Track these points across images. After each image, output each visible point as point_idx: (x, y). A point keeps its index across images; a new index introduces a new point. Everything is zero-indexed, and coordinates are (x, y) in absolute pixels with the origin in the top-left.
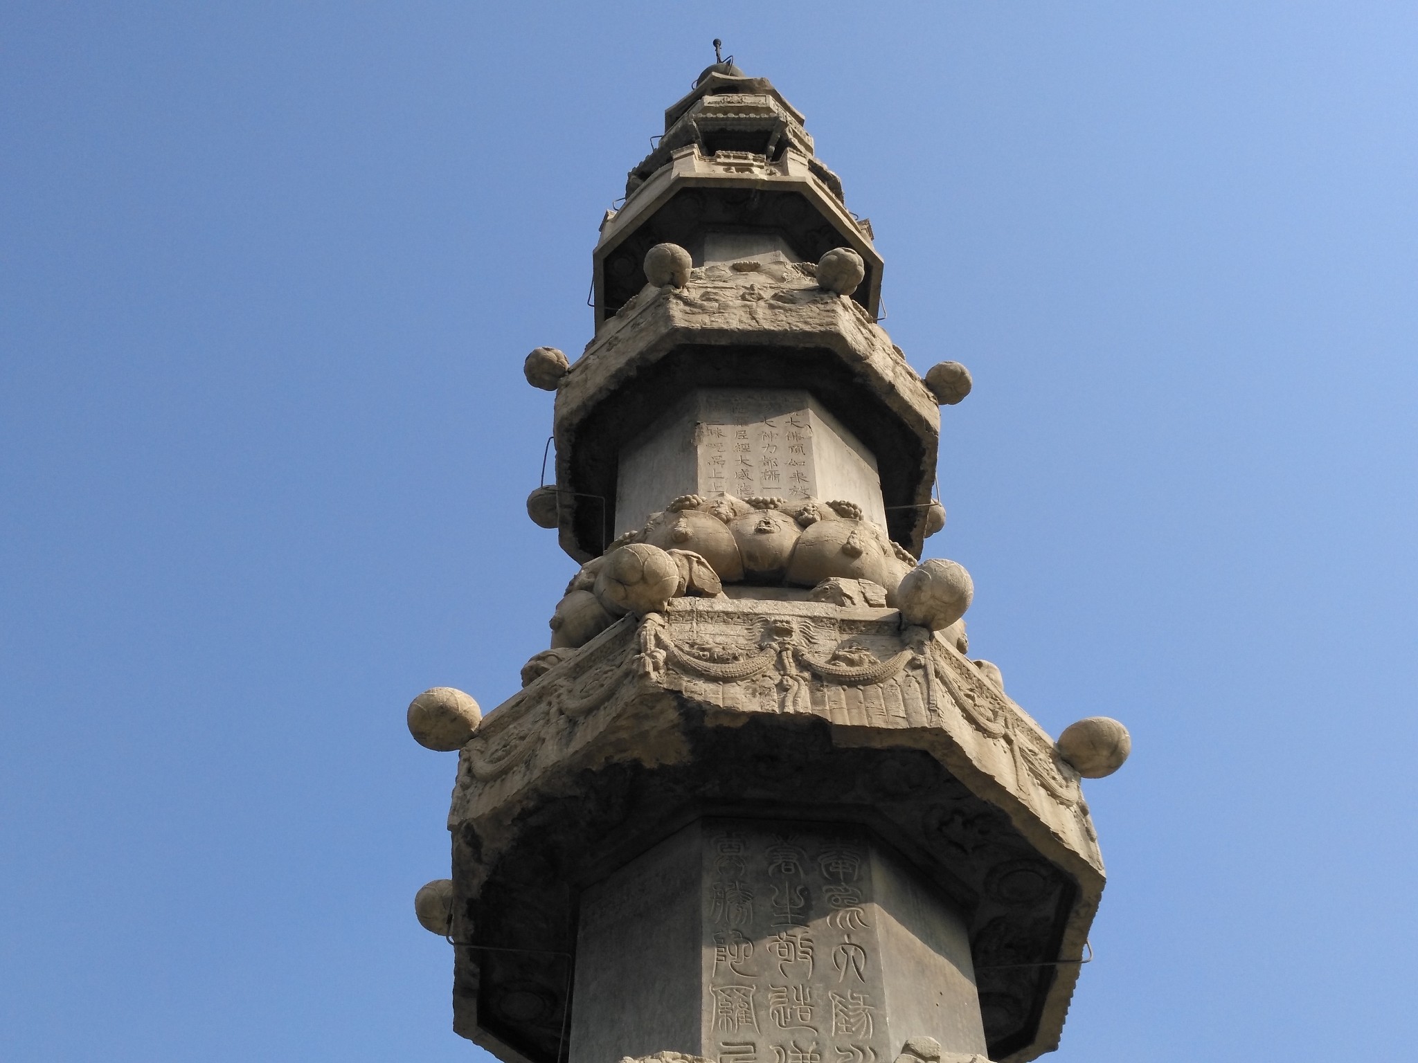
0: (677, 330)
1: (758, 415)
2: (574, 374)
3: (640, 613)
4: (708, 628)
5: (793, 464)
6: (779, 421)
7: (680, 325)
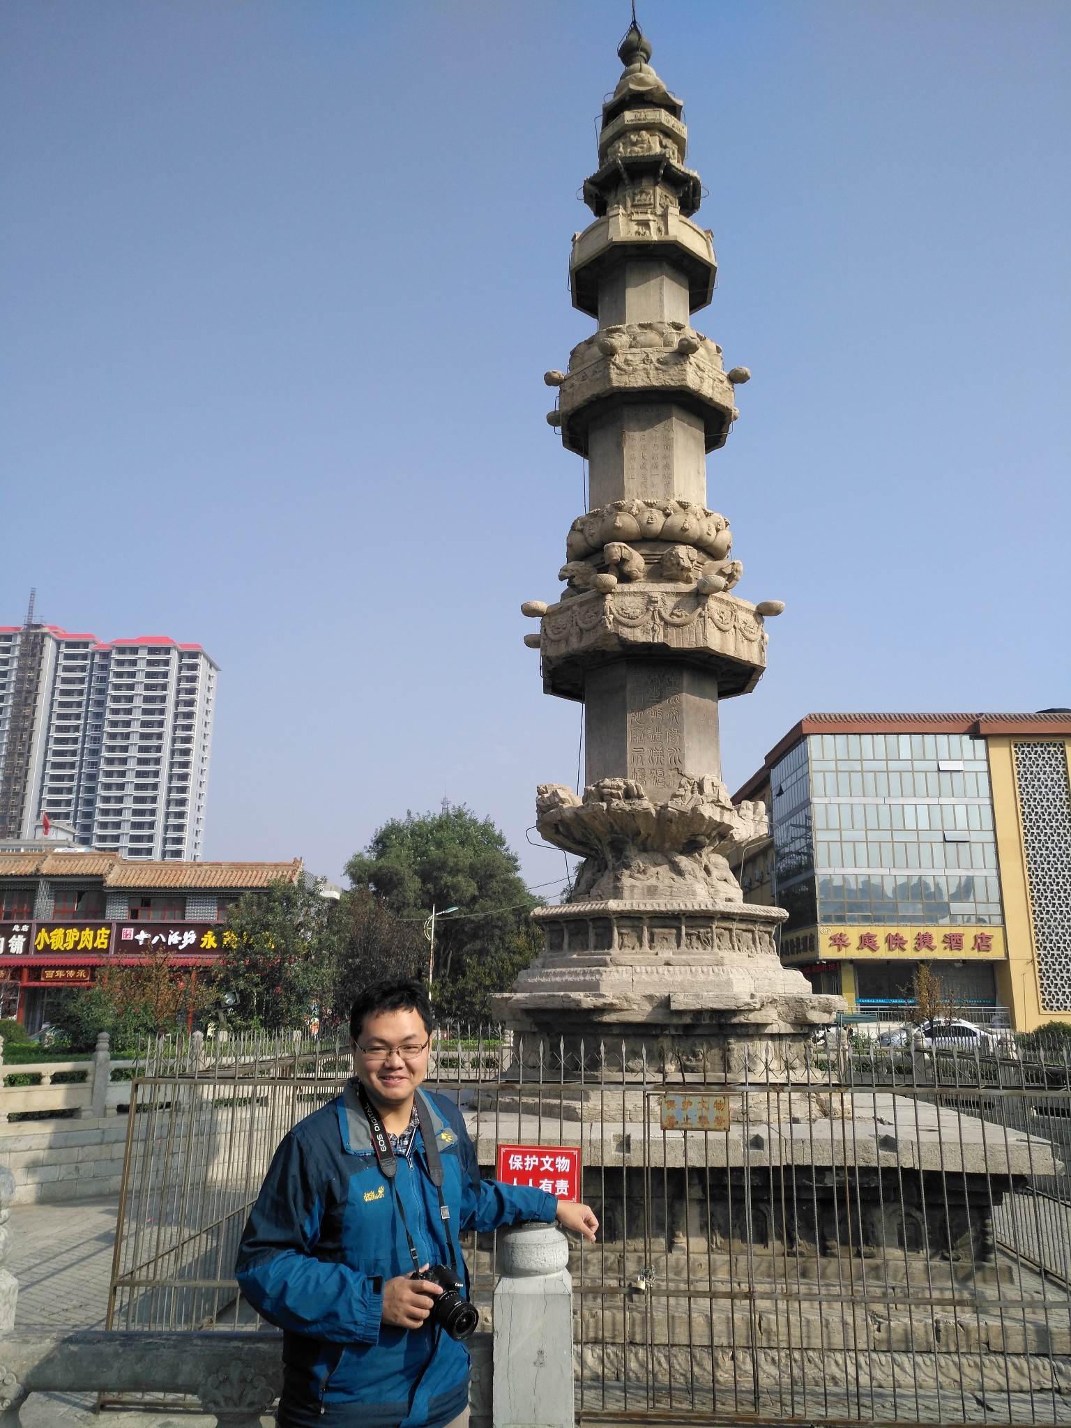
0: (613, 388)
1: (650, 423)
2: (567, 384)
3: (604, 591)
4: (628, 599)
5: (665, 457)
6: (660, 427)
7: (615, 384)
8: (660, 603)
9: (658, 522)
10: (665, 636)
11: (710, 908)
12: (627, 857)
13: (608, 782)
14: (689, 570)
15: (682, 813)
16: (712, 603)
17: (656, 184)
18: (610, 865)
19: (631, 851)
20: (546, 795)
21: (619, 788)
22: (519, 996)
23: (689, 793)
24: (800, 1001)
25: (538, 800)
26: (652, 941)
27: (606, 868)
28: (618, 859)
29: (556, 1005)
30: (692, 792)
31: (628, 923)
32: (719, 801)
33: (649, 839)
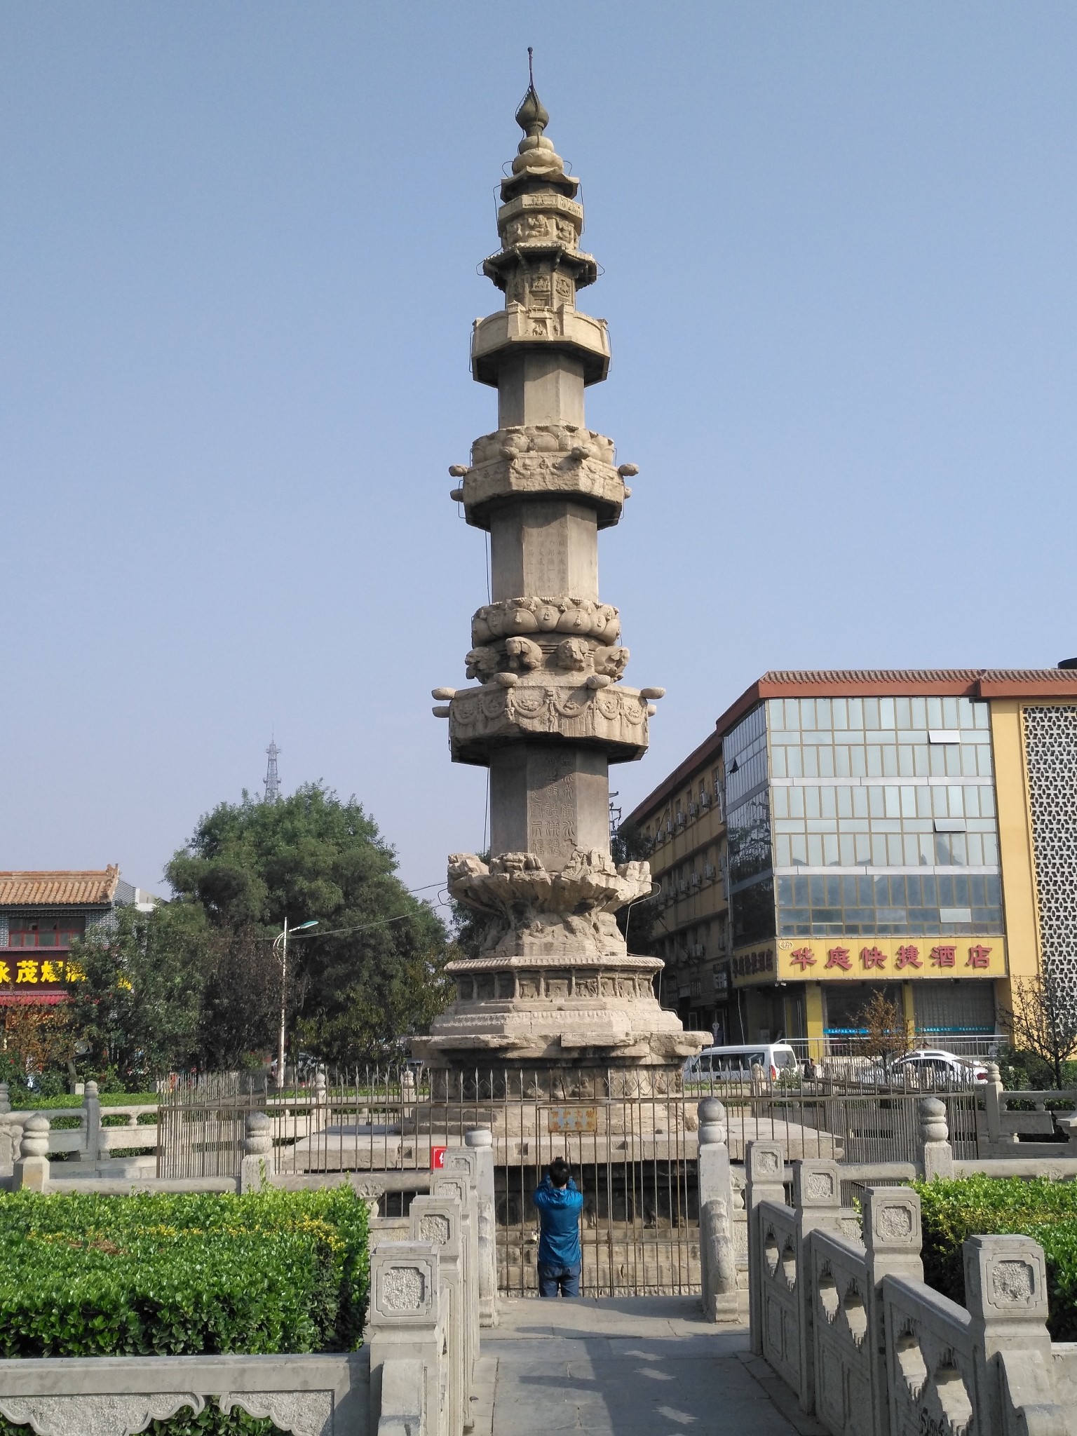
0: (512, 490)
1: (547, 520)
2: (470, 477)
3: (506, 686)
4: (527, 692)
5: (559, 553)
6: (555, 524)
7: (515, 488)
8: (555, 696)
9: (553, 618)
10: (560, 726)
11: (596, 962)
12: (527, 919)
13: (510, 856)
14: (581, 661)
15: (573, 882)
16: (600, 695)
17: (553, 270)
18: (513, 926)
19: (531, 913)
20: (457, 864)
21: (520, 861)
22: (436, 1038)
23: (579, 864)
24: (670, 1038)
25: (449, 869)
26: (547, 990)
27: (509, 926)
28: (519, 921)
29: (469, 1045)
30: (582, 864)
31: (527, 975)
32: (604, 870)
33: (546, 903)
